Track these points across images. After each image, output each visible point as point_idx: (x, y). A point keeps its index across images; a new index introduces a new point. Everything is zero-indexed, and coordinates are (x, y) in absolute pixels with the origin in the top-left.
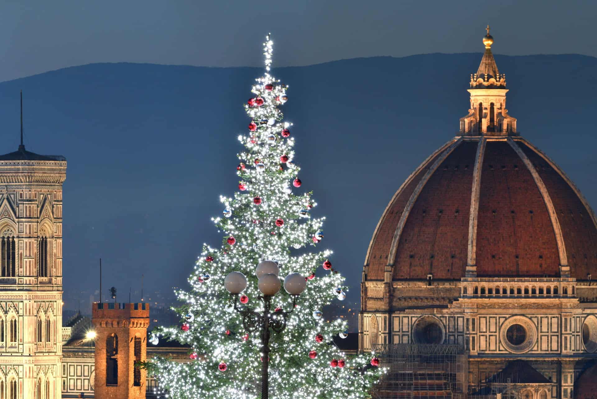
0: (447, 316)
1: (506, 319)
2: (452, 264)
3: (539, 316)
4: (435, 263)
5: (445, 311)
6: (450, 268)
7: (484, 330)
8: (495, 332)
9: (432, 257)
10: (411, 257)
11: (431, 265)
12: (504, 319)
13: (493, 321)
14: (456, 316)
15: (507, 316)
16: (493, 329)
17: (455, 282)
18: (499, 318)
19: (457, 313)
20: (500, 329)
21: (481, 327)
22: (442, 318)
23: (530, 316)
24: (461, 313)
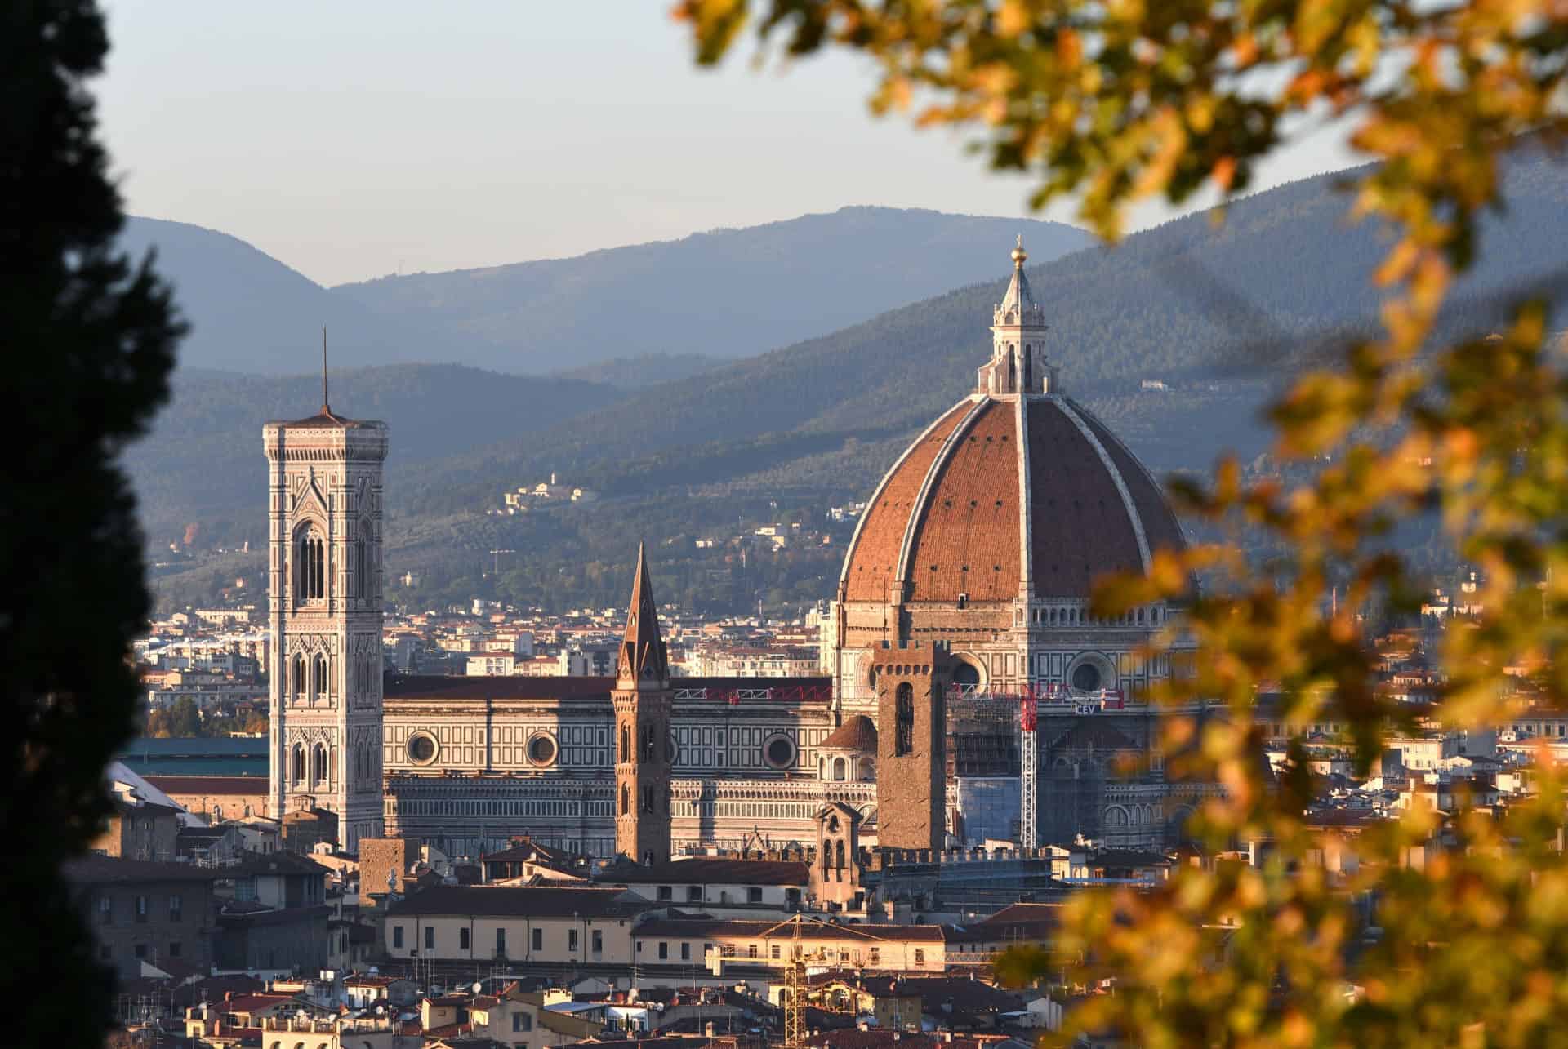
0: (990, 652)
1: (1074, 657)
2: (996, 578)
3: (1119, 652)
4: (969, 576)
5: (986, 645)
6: (993, 585)
7: (1046, 673)
8: (1060, 676)
9: (965, 569)
10: (933, 569)
11: (964, 579)
12: (1071, 657)
13: (1056, 659)
14: (1004, 653)
15: (1076, 653)
16: (1056, 671)
17: (1001, 604)
18: (1065, 655)
19: (1005, 649)
20: (1065, 671)
21: (1042, 667)
22: (982, 656)
23: (1106, 652)
24: (1010, 648)
